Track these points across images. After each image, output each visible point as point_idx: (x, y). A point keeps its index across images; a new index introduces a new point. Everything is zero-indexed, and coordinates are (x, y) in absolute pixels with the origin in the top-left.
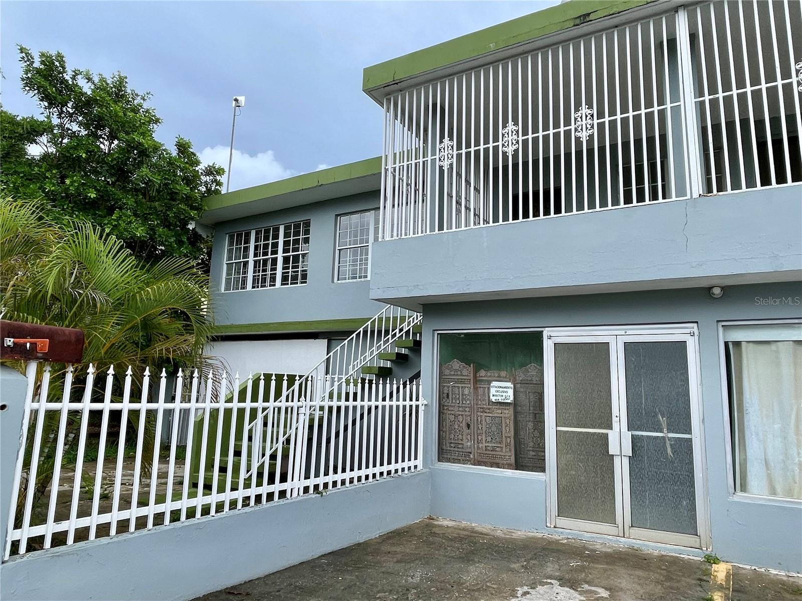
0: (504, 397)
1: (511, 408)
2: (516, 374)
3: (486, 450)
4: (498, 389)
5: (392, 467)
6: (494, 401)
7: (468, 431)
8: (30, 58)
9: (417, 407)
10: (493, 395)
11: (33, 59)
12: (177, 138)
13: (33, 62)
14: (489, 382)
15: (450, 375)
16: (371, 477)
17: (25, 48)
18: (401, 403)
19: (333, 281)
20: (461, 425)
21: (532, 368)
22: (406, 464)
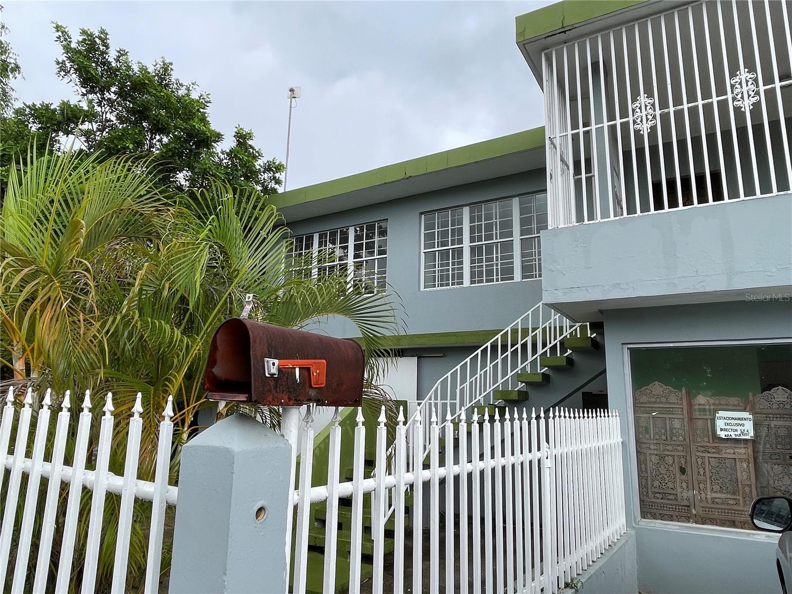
0: (739, 432)
1: (750, 446)
2: (756, 401)
3: (713, 502)
4: (729, 421)
6: (724, 437)
7: (684, 477)
8: (67, 38)
10: (721, 430)
11: (71, 38)
12: (236, 127)
13: (70, 42)
14: (713, 412)
15: (650, 403)
17: (61, 26)
19: (419, 289)
20: (671, 469)
21: (779, 392)
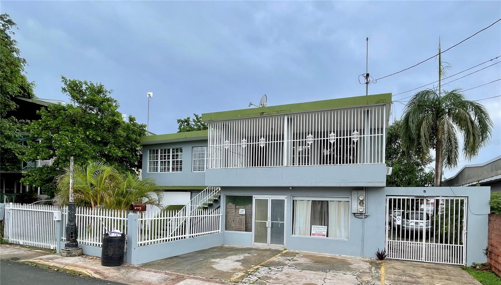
0: (243, 213)
1: (245, 216)
2: (246, 207)
3: (238, 227)
4: (241, 211)
5: (212, 232)
9: (219, 216)
10: (240, 213)
12: (129, 116)
14: (239, 209)
15: (229, 207)
16: (206, 234)
17: (63, 76)
18: (214, 215)
19: (192, 172)
20: (232, 221)
21: (250, 205)
22: (216, 231)
